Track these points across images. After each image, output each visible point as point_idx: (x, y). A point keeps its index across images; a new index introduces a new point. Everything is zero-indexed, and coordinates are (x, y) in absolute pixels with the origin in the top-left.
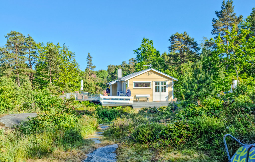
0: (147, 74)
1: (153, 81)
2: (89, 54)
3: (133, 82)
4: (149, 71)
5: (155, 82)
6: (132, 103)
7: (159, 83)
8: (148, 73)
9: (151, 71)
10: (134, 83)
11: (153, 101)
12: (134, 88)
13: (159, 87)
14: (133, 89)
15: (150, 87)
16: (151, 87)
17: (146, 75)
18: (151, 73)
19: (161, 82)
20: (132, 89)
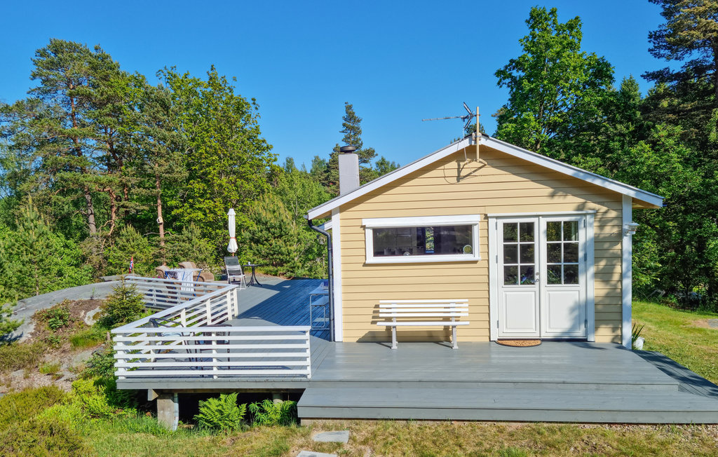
0: (448, 173)
1: (486, 217)
2: (349, 108)
3: (364, 227)
4: (458, 156)
5: (501, 222)
6: (308, 371)
7: (528, 229)
8: (454, 164)
9: (471, 151)
10: (370, 233)
11: (494, 338)
12: (372, 259)
13: (528, 254)
14: (365, 265)
15: (471, 252)
16: (477, 255)
17: (442, 181)
18: (475, 164)
19: (543, 222)
20: (360, 267)
